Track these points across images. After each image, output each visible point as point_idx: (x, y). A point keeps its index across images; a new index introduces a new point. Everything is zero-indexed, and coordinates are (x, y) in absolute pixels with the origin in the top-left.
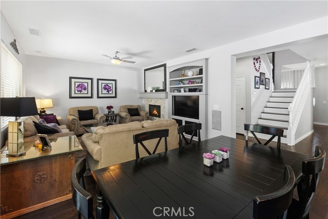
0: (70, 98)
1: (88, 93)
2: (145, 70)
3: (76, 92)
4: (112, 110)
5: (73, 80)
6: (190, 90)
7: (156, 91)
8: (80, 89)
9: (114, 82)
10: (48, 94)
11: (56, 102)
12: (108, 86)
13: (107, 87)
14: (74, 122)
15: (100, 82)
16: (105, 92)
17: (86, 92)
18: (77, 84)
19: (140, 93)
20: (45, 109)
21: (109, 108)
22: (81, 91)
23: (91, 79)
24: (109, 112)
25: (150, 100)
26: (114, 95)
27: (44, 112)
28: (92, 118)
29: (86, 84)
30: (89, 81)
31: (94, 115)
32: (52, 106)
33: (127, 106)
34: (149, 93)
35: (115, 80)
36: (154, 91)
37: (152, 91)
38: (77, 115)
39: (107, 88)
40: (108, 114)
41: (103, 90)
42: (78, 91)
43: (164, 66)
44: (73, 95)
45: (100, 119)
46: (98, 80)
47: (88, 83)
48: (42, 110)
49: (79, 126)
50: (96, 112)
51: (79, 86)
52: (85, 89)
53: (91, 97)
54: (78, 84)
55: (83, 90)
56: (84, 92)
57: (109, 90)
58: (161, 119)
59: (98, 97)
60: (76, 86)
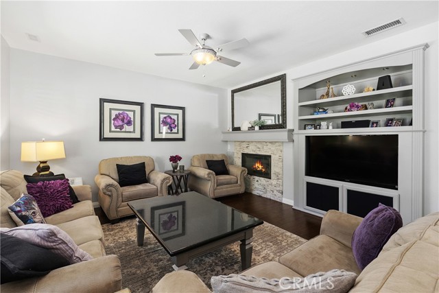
0: (101, 140)
1: (134, 132)
2: (234, 92)
3: (113, 129)
4: (180, 163)
5: (107, 106)
6: (345, 125)
7: (260, 128)
8: (121, 123)
9: (180, 112)
10: (55, 132)
11: (72, 148)
12: (171, 118)
13: (169, 120)
14: (110, 191)
15: (157, 110)
16: (165, 129)
17: (130, 128)
18: (114, 113)
19: (223, 133)
20: (48, 164)
21: (175, 159)
22: (121, 127)
23: (141, 105)
24: (175, 168)
25: (245, 145)
26: (180, 136)
27: (47, 168)
28: (145, 180)
29: (131, 114)
30: (137, 108)
31: (147, 173)
32: (63, 156)
33: (205, 155)
34: (245, 132)
35: (183, 109)
36: (257, 128)
37: (252, 128)
38: (116, 175)
39: (169, 123)
40: (174, 172)
41: (162, 125)
42: (116, 127)
43: (282, 78)
44: (107, 134)
45: (162, 184)
46: (153, 106)
47: (134, 111)
48: (42, 165)
49: (120, 199)
50: (151, 168)
51: (117, 117)
52: (129, 123)
53: (141, 139)
54: (117, 112)
55: (125, 126)
56: (127, 128)
57: (173, 126)
58: (273, 181)
59: (153, 139)
60: (113, 117)
